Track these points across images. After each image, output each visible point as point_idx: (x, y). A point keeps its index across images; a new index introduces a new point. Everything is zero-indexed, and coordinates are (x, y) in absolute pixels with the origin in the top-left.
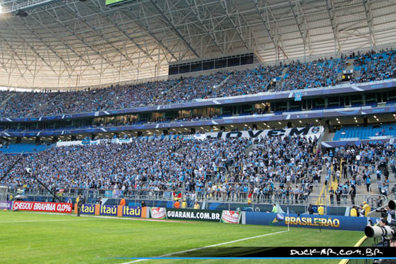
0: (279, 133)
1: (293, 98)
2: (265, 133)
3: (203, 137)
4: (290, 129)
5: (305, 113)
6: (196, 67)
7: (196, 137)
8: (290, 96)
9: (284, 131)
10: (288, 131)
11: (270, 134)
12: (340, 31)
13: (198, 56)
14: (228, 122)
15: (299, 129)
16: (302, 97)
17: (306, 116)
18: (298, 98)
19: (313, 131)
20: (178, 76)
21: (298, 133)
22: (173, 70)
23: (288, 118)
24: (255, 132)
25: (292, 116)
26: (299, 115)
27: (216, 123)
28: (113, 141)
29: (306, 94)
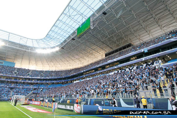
0: (141, 67)
1: (144, 52)
2: (135, 68)
3: (113, 73)
4: (145, 64)
5: (151, 56)
6: (113, 53)
7: (110, 74)
8: (143, 51)
9: (143, 66)
10: (145, 65)
11: (137, 68)
12: (163, 27)
13: (113, 49)
14: (120, 66)
15: (149, 63)
16: (148, 50)
17: (152, 57)
18: (146, 51)
19: (156, 63)
20: (108, 57)
21: (149, 65)
22: (106, 55)
23: (143, 60)
24: (131, 68)
25: (145, 59)
26: (148, 58)
27: (116, 68)
28: (87, 79)
29: (149, 49)
